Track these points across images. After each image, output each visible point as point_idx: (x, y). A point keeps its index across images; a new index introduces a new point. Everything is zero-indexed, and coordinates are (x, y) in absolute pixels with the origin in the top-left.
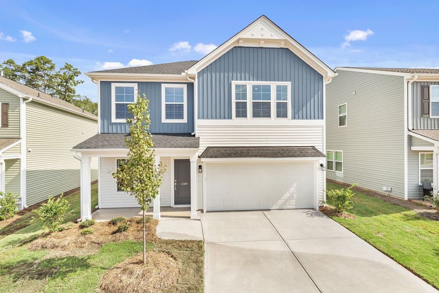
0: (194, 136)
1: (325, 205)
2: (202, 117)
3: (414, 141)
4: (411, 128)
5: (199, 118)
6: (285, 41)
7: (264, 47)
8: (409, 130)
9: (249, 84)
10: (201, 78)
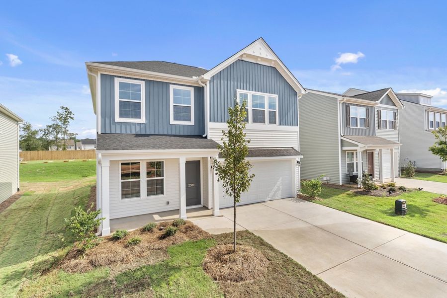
0: (206, 137)
1: (301, 193)
2: (213, 120)
3: (344, 144)
4: (342, 135)
5: (210, 121)
6: (275, 61)
7: (260, 63)
8: (341, 136)
9: (250, 94)
10: (212, 84)
